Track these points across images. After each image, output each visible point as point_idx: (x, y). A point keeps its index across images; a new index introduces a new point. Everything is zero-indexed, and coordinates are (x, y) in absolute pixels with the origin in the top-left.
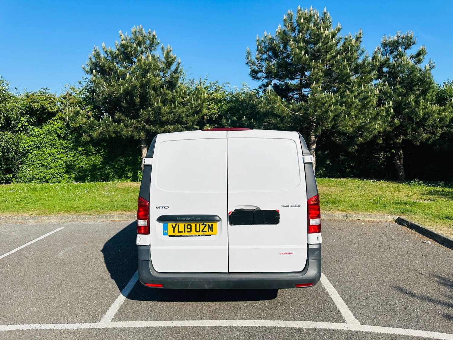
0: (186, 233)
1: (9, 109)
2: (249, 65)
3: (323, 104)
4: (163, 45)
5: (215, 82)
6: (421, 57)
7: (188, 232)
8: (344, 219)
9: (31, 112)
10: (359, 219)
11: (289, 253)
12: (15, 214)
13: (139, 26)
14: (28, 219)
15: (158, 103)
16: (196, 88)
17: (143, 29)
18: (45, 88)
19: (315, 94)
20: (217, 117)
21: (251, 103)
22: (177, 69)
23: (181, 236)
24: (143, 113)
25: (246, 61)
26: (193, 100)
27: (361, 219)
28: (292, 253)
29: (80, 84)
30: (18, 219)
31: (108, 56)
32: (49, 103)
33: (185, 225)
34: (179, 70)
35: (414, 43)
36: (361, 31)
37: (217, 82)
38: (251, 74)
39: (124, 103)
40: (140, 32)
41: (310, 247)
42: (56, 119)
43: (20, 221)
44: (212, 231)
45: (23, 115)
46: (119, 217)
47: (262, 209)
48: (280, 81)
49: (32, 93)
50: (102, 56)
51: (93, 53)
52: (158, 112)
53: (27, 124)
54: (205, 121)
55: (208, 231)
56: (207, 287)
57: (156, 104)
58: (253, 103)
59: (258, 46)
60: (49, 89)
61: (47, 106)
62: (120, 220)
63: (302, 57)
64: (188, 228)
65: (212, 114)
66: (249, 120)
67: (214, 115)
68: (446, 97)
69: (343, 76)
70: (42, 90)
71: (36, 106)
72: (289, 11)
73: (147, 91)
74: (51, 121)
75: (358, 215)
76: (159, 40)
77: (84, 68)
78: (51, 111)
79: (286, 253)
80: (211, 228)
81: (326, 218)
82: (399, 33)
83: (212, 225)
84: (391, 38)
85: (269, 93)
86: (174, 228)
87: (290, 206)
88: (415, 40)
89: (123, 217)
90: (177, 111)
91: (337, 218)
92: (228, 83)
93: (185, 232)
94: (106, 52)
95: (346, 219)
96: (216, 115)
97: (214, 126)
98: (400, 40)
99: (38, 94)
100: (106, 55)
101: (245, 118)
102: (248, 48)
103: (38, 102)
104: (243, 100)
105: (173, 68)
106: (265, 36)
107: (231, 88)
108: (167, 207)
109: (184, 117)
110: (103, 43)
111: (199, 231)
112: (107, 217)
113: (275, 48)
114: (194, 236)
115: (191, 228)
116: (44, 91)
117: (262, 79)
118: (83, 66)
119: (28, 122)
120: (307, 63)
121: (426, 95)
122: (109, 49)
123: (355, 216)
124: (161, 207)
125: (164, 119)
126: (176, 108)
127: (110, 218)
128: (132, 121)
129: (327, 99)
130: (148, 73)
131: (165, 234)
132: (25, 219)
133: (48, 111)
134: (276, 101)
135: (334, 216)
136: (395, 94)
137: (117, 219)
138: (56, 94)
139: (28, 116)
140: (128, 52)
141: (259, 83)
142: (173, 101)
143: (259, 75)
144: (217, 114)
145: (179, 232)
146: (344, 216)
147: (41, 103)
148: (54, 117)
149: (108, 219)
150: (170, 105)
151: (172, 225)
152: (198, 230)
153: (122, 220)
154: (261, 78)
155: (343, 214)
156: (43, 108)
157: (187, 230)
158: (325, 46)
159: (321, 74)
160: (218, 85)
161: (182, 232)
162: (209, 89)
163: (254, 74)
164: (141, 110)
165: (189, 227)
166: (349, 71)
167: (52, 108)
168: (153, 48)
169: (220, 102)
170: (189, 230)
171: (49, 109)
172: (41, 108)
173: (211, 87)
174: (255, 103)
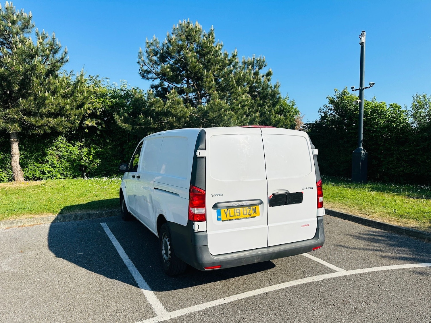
0: (237, 217)
2: (141, 65)
4: (37, 29)
5: (96, 76)
6: (270, 77)
7: (237, 215)
11: (307, 225)
13: (9, 2)
20: (101, 112)
22: (63, 58)
23: (233, 220)
25: (137, 60)
28: (308, 225)
33: (235, 210)
34: (65, 60)
35: (266, 65)
36: (236, 50)
38: (140, 73)
40: (11, 9)
41: (319, 219)
44: (256, 213)
46: (28, 221)
48: (170, 84)
52: (41, 102)
54: (87, 115)
55: (253, 214)
56: (256, 261)
57: (40, 94)
62: (30, 224)
63: (197, 65)
64: (237, 213)
65: (94, 109)
66: (146, 118)
68: (283, 109)
69: (230, 86)
72: (180, 22)
73: (31, 78)
76: (34, 23)
79: (305, 226)
80: (255, 210)
82: (254, 56)
83: (255, 207)
84: (249, 59)
85: (174, 94)
86: (226, 214)
87: (307, 188)
88: (266, 63)
89: (34, 221)
92: (108, 79)
93: (235, 216)
96: (99, 110)
97: (97, 121)
98: (255, 62)
101: (142, 115)
102: (141, 49)
105: (58, 56)
106: (154, 40)
107: (110, 84)
108: (222, 195)
109: (68, 109)
111: (246, 215)
112: (12, 222)
113: (172, 53)
114: (243, 218)
115: (240, 212)
117: (153, 79)
121: (275, 107)
124: (216, 195)
125: (45, 111)
126: (59, 100)
127: (17, 223)
128: (8, 112)
130: (35, 59)
131: (219, 219)
134: (180, 102)
136: (256, 105)
137: (27, 224)
141: (150, 83)
142: (56, 92)
143: (150, 75)
144: (102, 109)
145: (230, 216)
149: (14, 225)
151: (224, 211)
152: (245, 213)
153: (32, 224)
154: (151, 78)
157: (236, 214)
158: (215, 59)
159: (214, 83)
161: (233, 216)
162: (88, 83)
163: (144, 74)
164: (20, 99)
166: (234, 82)
168: (26, 31)
169: (102, 96)
173: (90, 80)
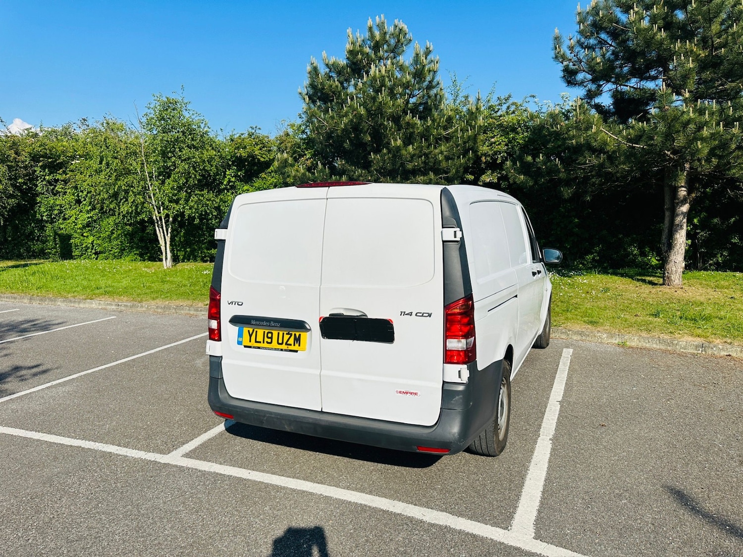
0: (266, 345)
1: (206, 160)
2: (559, 61)
3: (686, 124)
5: (507, 96)
7: (267, 343)
8: (696, 352)
9: (239, 162)
10: (729, 355)
11: (411, 393)
12: (189, 302)
14: (201, 311)
15: (396, 140)
16: (469, 109)
17: (386, 20)
18: (254, 127)
19: (666, 107)
20: (505, 157)
21: (552, 130)
22: (433, 81)
23: (259, 348)
24: (374, 158)
25: (552, 54)
26: (459, 131)
27: (734, 355)
28: (416, 394)
29: (300, 118)
30: (189, 310)
31: (330, 71)
32: (260, 149)
33: (264, 332)
37: (510, 96)
38: (564, 76)
39: (347, 145)
40: (381, 26)
41: (447, 387)
42: (270, 171)
43: (192, 312)
44: (299, 345)
45: (229, 167)
47: (369, 317)
49: (238, 135)
50: (323, 70)
51: (309, 68)
52: (397, 155)
53: (233, 179)
54: (483, 166)
55: (294, 345)
56: (287, 429)
57: (393, 143)
58: (557, 129)
59: (579, 23)
60: (259, 129)
61: (257, 153)
63: (655, 34)
64: (268, 337)
65: (495, 153)
66: (550, 161)
67: (500, 154)
70: (250, 130)
71: (242, 153)
73: (379, 122)
74: (263, 175)
75: (729, 346)
76: (412, 36)
77: (300, 93)
78: (262, 160)
79: (407, 393)
80: (298, 340)
81: (658, 347)
83: (300, 335)
85: (578, 110)
86: (251, 336)
87: (414, 314)
90: (432, 152)
91: (681, 348)
92: (534, 97)
93: (264, 343)
94: (327, 65)
95: (700, 352)
96: (502, 154)
97: (501, 174)
99: (246, 135)
100: (328, 70)
101: (541, 158)
103: (245, 148)
104: (539, 125)
107: (539, 105)
108: (241, 304)
109: (442, 160)
110: (324, 52)
111: (282, 344)
114: (276, 349)
115: (271, 338)
116: (253, 131)
117: (586, 84)
118: (299, 90)
119: (235, 176)
120: (665, 47)
122: (332, 60)
123: (720, 347)
124: (234, 303)
125: (410, 166)
126: (430, 147)
129: (691, 115)
130: (379, 93)
131: (240, 343)
132: (197, 311)
133: (259, 160)
134: (591, 123)
135: (676, 344)
138: (269, 135)
139: (236, 168)
140: (357, 61)
141: (581, 92)
142: (425, 135)
143: (580, 76)
144: (506, 152)
145: (256, 342)
146: (697, 347)
147: (248, 149)
148: (267, 169)
150: (420, 143)
151: (249, 331)
152: (280, 341)
154: (582, 82)
155: (698, 341)
156: (252, 156)
157: (266, 339)
160: (511, 101)
161: (260, 342)
162: (496, 110)
163: (570, 76)
164: (372, 153)
165: (270, 335)
167: (264, 156)
168: (400, 50)
169: (514, 130)
170: (269, 340)
171: (260, 157)
172: (248, 156)
173: (500, 105)
174: (561, 128)
